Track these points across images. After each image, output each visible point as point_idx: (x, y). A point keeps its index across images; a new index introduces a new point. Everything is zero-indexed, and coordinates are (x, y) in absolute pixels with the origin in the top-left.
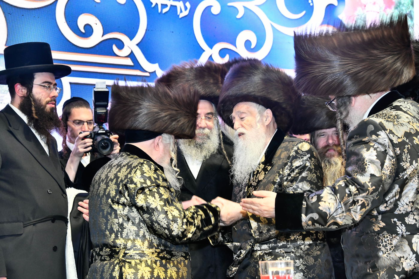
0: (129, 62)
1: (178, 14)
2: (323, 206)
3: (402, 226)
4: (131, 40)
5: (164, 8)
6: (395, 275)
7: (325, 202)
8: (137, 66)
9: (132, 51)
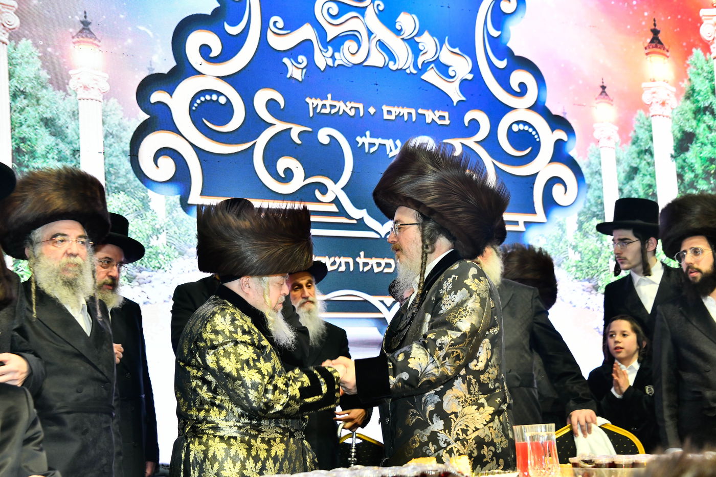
0: (333, 208)
1: (388, 153)
2: (413, 364)
3: (476, 384)
4: (335, 183)
5: (372, 147)
6: (484, 446)
7: (414, 358)
8: (342, 212)
9: (336, 196)
